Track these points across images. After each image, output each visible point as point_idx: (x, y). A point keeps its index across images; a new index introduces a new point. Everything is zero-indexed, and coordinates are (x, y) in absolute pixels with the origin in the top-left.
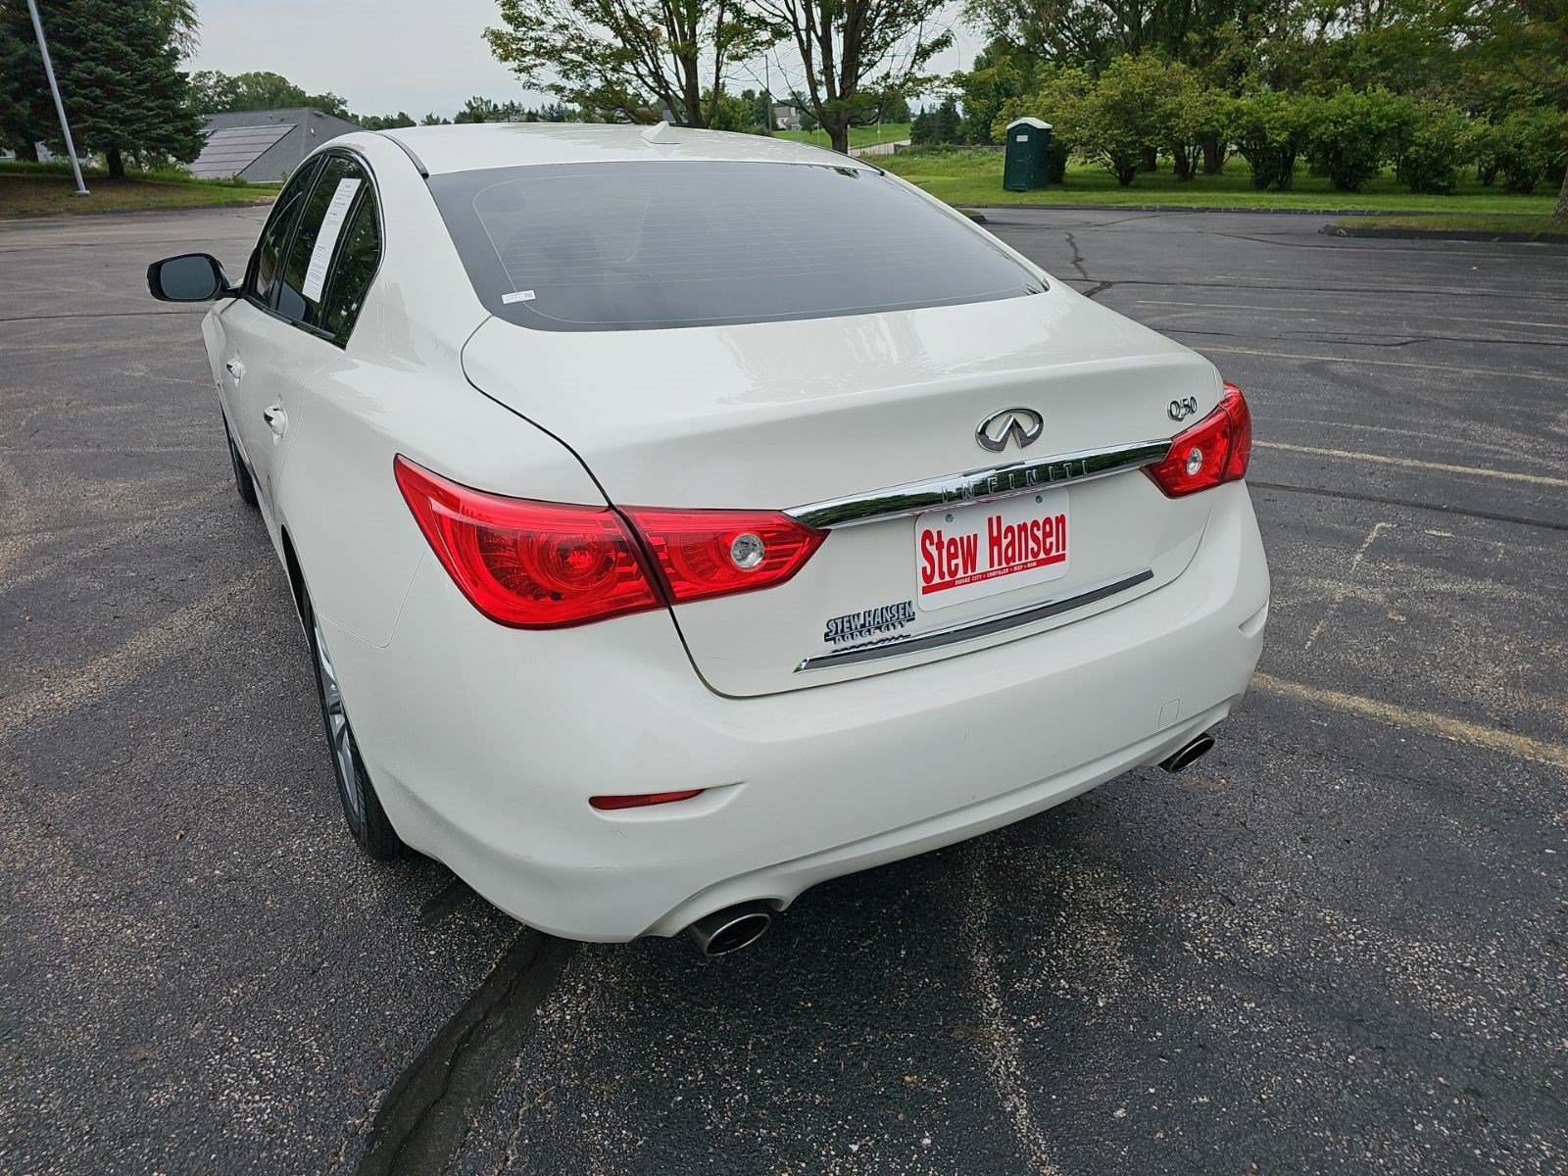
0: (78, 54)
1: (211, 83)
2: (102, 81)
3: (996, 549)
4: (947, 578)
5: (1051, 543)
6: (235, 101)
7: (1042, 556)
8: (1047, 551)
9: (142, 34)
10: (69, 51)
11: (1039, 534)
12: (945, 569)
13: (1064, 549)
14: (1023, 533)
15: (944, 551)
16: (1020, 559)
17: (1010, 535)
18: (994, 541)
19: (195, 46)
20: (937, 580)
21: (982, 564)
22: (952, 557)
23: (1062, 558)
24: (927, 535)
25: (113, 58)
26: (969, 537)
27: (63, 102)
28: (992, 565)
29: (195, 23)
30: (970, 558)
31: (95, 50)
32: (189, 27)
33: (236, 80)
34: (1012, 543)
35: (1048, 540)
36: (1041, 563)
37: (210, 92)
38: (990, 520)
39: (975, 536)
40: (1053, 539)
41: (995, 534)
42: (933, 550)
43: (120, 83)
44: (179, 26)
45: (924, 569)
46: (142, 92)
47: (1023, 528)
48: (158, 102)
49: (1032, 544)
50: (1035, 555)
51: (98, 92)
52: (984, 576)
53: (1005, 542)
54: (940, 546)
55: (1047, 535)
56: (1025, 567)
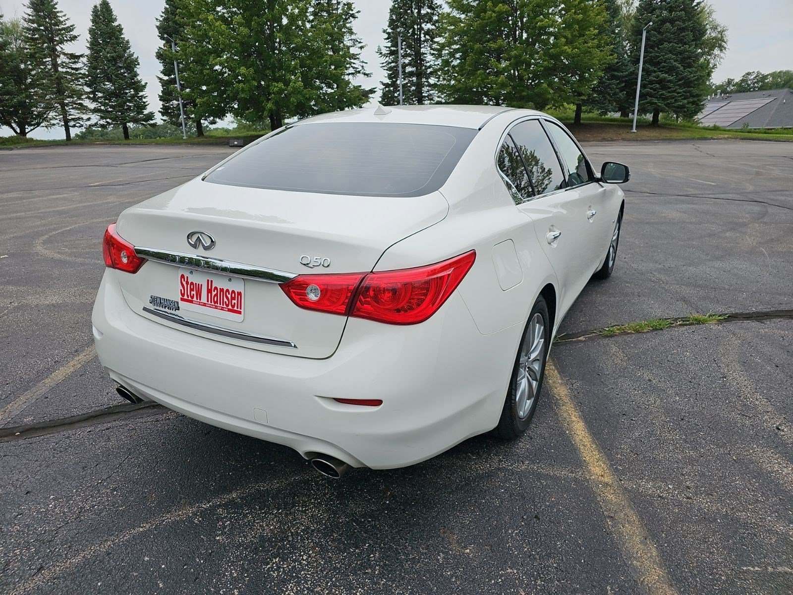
0: (656, 69)
1: (752, 77)
2: (661, 81)
3: (209, 294)
4: (190, 298)
5: (235, 303)
6: (762, 86)
7: (230, 307)
8: (233, 306)
9: (689, 58)
10: (652, 68)
11: (229, 296)
12: (189, 294)
13: (241, 309)
14: (222, 293)
15: (189, 286)
16: (220, 304)
17: (216, 291)
18: (209, 291)
19: (721, 60)
20: (186, 297)
21: (204, 299)
22: (192, 290)
23: (240, 313)
24: (182, 276)
25: (671, 70)
26: (199, 284)
27: (640, 91)
28: (208, 301)
29: (725, 48)
30: (199, 294)
31: (664, 67)
32: (721, 50)
33: (768, 75)
34: (216, 295)
35: (233, 301)
36: (229, 310)
37: (749, 82)
38: (208, 281)
39: (201, 285)
40: (236, 302)
41: (210, 288)
42: (184, 283)
43: (670, 81)
44: (716, 51)
45: (181, 290)
46: (679, 85)
47: (222, 290)
48: (684, 90)
49: (225, 300)
50: (227, 305)
51: (658, 86)
52: (204, 305)
53: (214, 293)
54: (187, 283)
55: (233, 298)
56: (222, 309)
